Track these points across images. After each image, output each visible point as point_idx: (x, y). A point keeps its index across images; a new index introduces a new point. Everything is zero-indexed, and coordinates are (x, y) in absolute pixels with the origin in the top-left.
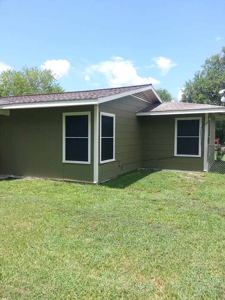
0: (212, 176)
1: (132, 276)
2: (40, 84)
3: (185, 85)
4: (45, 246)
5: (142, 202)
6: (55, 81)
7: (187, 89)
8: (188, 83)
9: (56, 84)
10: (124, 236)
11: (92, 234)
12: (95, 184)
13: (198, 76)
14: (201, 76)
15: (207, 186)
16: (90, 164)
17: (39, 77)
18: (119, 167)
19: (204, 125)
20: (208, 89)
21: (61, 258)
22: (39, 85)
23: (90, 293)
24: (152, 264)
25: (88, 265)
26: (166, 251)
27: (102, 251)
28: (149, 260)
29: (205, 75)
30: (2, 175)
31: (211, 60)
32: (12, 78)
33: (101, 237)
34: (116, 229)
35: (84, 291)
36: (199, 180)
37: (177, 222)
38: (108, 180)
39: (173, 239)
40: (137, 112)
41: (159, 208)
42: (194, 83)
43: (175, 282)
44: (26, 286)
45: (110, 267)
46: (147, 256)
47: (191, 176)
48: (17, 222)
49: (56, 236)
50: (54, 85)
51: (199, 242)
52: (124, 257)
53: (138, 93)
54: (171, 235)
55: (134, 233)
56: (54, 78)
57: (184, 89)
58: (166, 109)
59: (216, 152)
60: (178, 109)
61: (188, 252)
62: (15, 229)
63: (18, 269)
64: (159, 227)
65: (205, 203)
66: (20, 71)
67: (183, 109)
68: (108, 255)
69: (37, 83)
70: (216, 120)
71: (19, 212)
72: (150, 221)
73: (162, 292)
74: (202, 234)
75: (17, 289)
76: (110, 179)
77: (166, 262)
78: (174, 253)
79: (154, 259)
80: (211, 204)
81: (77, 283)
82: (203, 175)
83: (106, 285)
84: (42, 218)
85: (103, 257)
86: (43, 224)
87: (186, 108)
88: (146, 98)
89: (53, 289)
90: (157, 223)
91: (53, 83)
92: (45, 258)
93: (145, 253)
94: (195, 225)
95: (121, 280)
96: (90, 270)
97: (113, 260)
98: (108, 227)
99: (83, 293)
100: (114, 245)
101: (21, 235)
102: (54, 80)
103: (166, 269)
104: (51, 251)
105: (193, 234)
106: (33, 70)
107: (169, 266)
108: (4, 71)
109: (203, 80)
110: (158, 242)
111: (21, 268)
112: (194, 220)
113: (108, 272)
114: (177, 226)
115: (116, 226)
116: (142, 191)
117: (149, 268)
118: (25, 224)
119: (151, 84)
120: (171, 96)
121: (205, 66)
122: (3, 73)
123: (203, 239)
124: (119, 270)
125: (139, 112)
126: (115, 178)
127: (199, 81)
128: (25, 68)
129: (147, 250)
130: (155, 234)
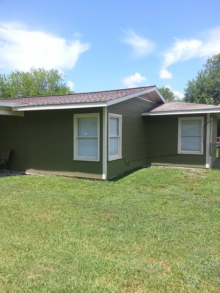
0: (214, 173)
1: (144, 258)
2: (48, 84)
3: (188, 84)
4: (65, 234)
5: (148, 197)
6: (62, 81)
7: (189, 88)
8: (191, 82)
9: (63, 84)
10: (134, 226)
11: (106, 224)
12: (104, 180)
13: (201, 75)
14: (203, 76)
15: (209, 182)
16: (99, 161)
17: (46, 77)
18: (126, 164)
19: (206, 124)
20: (210, 88)
21: (81, 244)
22: (46, 85)
23: (109, 272)
24: (160, 249)
25: (105, 249)
26: (172, 239)
27: (115, 238)
28: (157, 247)
29: (207, 74)
30: (17, 172)
31: (213, 60)
32: (21, 79)
33: (113, 227)
34: (127, 220)
35: (104, 270)
36: (202, 176)
37: (181, 215)
38: (115, 176)
39: (178, 229)
40: (142, 112)
41: (164, 202)
42: (197, 82)
43: (180, 264)
44: (54, 266)
45: (124, 251)
46: (155, 243)
47: (194, 173)
48: (38, 214)
49: (74, 226)
50: (61, 85)
51: (201, 232)
52: (135, 243)
53: (143, 94)
54: (176, 226)
55: (143, 223)
56: (60, 78)
57: (187, 87)
58: (170, 109)
59: (218, 149)
60: (181, 110)
61: (191, 240)
62: (37, 220)
63: (45, 252)
64: (165, 219)
65: (207, 197)
66: (28, 72)
67: (186, 109)
68: (121, 242)
69: (44, 84)
70: (218, 119)
71: (38, 205)
72: (156, 213)
73: (169, 271)
74: (204, 225)
75: (47, 268)
76: (117, 176)
77: (172, 248)
78: (179, 241)
79: (162, 246)
80: (213, 199)
81: (97, 264)
82: (206, 172)
83: (122, 265)
84: (60, 210)
85: (117, 243)
86: (61, 215)
87: (188, 108)
88: (151, 99)
89: (78, 268)
90: (163, 215)
91: (60, 83)
92: (67, 244)
93: (153, 240)
94: (198, 217)
95: (134, 261)
96: (107, 254)
97: (126, 245)
98: (119, 218)
99: (103, 271)
100: (125, 233)
101: (43, 225)
102: (60, 80)
103: (172, 253)
104: (71, 238)
105: (196, 225)
106: (41, 71)
107: (175, 251)
108: (13, 72)
109: (205, 79)
110: (164, 231)
111: (47, 252)
112: (197, 213)
113: (122, 255)
114: (182, 218)
115: (126, 218)
116: (147, 187)
117: (157, 252)
118: (45, 215)
119: (155, 86)
120: (174, 94)
121: (207, 66)
122: (12, 74)
123: (205, 229)
124: (131, 254)
125: (144, 112)
126: (121, 174)
127: (201, 80)
128: (33, 69)
129: (155, 238)
130: (161, 225)
